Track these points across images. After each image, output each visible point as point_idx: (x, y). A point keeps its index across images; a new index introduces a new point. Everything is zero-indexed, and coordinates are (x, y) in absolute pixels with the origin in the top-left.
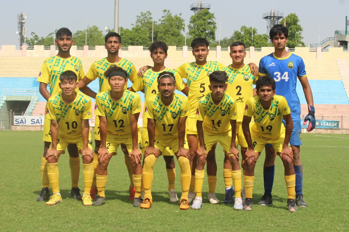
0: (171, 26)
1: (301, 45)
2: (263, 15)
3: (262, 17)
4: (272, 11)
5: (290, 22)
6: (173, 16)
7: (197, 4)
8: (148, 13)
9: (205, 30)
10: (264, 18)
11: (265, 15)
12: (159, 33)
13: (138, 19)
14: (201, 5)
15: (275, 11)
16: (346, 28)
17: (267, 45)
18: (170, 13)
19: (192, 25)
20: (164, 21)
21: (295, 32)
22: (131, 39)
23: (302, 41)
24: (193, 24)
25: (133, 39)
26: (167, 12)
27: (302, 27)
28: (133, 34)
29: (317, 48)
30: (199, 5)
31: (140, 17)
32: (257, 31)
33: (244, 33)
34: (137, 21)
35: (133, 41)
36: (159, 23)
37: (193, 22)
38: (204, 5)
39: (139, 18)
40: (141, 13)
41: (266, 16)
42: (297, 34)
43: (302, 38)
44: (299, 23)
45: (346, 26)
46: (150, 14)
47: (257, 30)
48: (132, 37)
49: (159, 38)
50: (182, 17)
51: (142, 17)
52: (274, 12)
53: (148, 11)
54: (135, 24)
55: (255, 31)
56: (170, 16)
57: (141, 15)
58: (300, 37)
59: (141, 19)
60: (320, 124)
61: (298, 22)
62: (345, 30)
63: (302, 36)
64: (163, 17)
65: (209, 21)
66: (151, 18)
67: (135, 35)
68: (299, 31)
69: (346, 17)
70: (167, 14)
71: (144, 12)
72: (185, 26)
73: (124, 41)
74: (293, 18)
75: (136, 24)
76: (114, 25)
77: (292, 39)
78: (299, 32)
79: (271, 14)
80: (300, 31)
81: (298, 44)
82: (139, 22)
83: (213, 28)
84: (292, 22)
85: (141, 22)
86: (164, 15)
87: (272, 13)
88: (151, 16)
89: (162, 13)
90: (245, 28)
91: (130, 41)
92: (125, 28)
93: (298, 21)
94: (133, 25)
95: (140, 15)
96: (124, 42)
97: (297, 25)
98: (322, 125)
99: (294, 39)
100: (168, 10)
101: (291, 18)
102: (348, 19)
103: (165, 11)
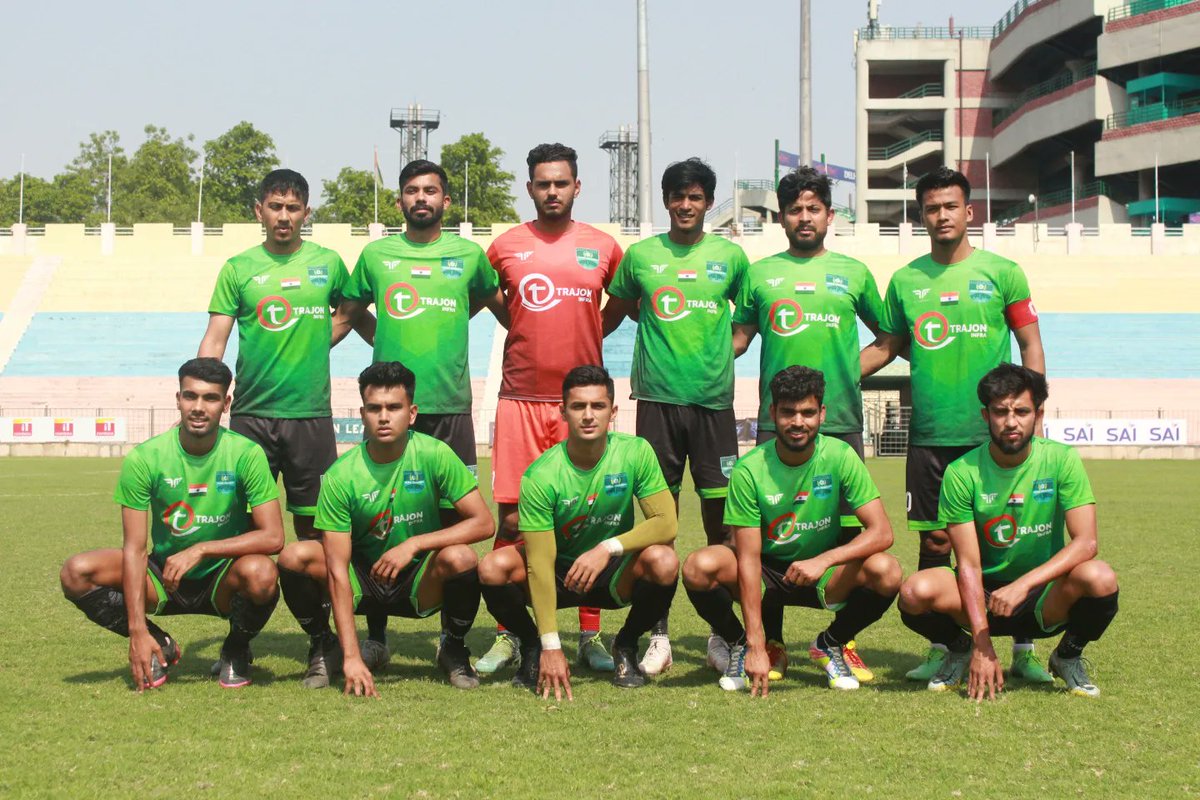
2: (600, 139)
4: (622, 129)
6: (169, 143)
8: (109, 137)
10: (603, 147)
11: (605, 139)
13: (82, 151)
14: (416, 114)
16: (777, 171)
18: (163, 136)
26: (158, 133)
30: (411, 112)
31: (88, 146)
34: (81, 157)
39: (85, 149)
40: (92, 136)
41: (607, 141)
43: (514, 199)
45: (777, 166)
46: (116, 138)
51: (94, 145)
56: (159, 143)
57: (91, 143)
58: (505, 197)
59: (91, 151)
60: (343, 428)
62: (772, 178)
63: (512, 194)
66: (118, 150)
69: (777, 142)
70: (156, 137)
71: (100, 133)
80: (507, 182)
82: (86, 160)
85: (90, 159)
86: (147, 141)
88: (119, 144)
89: (144, 135)
95: (88, 141)
98: (348, 432)
100: (162, 126)
101: (468, 145)
102: (781, 148)
103: (149, 130)
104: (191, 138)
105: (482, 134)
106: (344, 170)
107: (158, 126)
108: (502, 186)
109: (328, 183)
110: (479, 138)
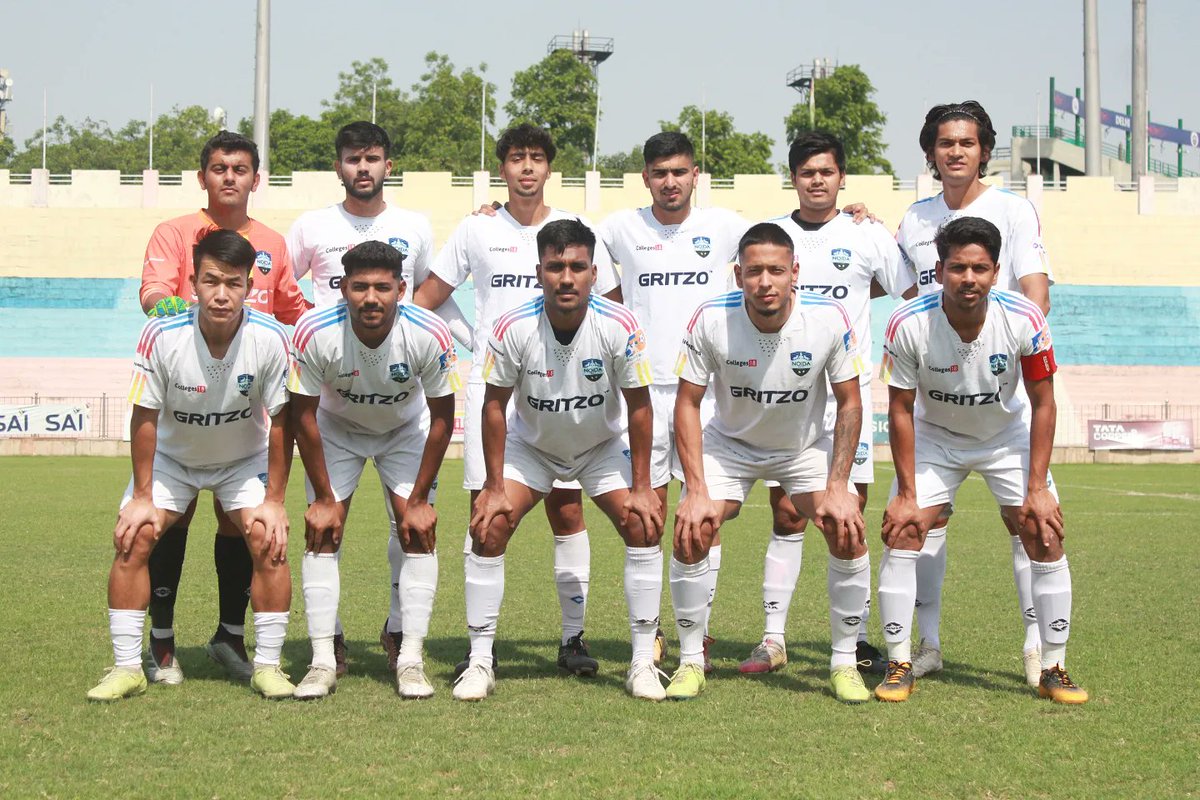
0: (449, 105)
1: (879, 169)
2: (790, 76)
3: (784, 83)
4: (818, 63)
5: (843, 93)
6: (457, 73)
7: (570, 40)
8: (375, 66)
9: (562, 120)
10: (793, 85)
11: (795, 75)
12: (409, 130)
13: (343, 84)
14: (582, 43)
15: (827, 61)
16: (1052, 116)
17: (764, 168)
18: (447, 64)
19: (520, 105)
20: (427, 90)
21: (858, 127)
22: (314, 149)
23: (885, 155)
24: (522, 101)
25: (322, 148)
26: (439, 61)
27: (880, 110)
28: (323, 131)
29: (917, 179)
30: (576, 40)
31: (350, 78)
32: (732, 124)
33: (690, 131)
34: (342, 90)
35: (322, 158)
36: (414, 96)
37: (523, 95)
38: (592, 41)
39: (346, 81)
40: (354, 64)
41: (798, 78)
42: (867, 132)
44: (870, 97)
45: (1052, 110)
46: (384, 68)
47: (732, 119)
48: (320, 142)
49: (408, 145)
50: (486, 78)
51: (357, 76)
52: (823, 64)
53: (378, 57)
54: (331, 100)
55: (727, 123)
56: (446, 74)
57: (353, 73)
58: (877, 145)
59: (353, 83)
61: (868, 94)
62: (1048, 124)
63: (883, 142)
64: (425, 78)
65: (577, 89)
66: (386, 81)
67: (329, 137)
68: (874, 123)
70: (439, 66)
71: (364, 61)
72: (495, 106)
73: (292, 158)
74: (852, 82)
75: (336, 101)
76: (255, 102)
77: (851, 151)
78: (874, 127)
79: (813, 71)
80: (878, 125)
81: (870, 167)
82: (348, 94)
83: (589, 113)
84: (847, 93)
85: (353, 93)
86: (428, 72)
87: (818, 70)
88: (387, 75)
89: (425, 64)
90: (694, 112)
91: (311, 158)
92: (296, 113)
93: (871, 89)
94: (325, 103)
95: (350, 71)
96: (293, 161)
97: (863, 102)
99: (856, 150)
100: (444, 54)
101: (845, 80)
102: (1057, 88)
103: (432, 57)
104: (483, 68)
105: (858, 66)
106: (686, 110)
107: (440, 53)
108: (871, 130)
109: (667, 125)
110: (856, 72)
